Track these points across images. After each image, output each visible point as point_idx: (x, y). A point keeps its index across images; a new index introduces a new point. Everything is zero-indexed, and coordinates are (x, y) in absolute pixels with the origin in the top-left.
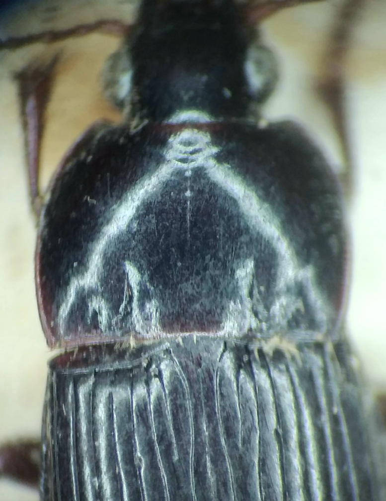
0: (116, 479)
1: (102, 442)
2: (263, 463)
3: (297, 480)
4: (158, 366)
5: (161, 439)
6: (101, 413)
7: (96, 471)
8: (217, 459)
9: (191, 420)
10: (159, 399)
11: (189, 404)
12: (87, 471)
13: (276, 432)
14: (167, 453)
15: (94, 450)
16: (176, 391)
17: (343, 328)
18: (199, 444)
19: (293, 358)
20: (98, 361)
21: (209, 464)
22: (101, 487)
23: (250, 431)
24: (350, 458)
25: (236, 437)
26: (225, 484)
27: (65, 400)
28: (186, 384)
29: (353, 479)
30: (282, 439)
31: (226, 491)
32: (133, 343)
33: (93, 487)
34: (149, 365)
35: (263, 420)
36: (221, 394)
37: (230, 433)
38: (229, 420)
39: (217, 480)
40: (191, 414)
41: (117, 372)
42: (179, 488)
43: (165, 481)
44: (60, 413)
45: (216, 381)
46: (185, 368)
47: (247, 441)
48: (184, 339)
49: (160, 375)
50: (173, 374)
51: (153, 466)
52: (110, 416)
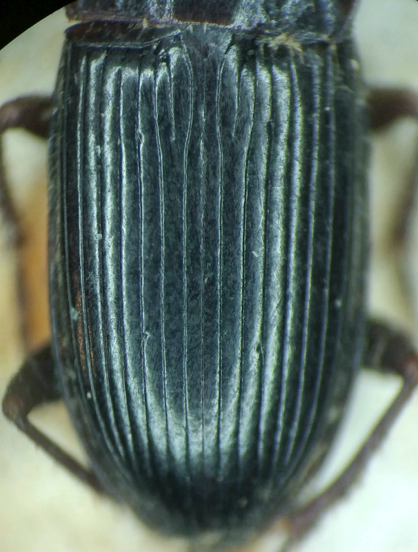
0: (117, 149)
1: (108, 115)
2: (252, 152)
3: (280, 170)
4: (167, 51)
5: (161, 120)
6: (110, 88)
7: (100, 141)
8: (210, 145)
9: (191, 106)
10: (164, 82)
11: (191, 90)
12: (92, 138)
13: (269, 125)
14: (166, 133)
15: (100, 121)
16: (180, 77)
17: (348, 32)
18: (196, 129)
19: (296, 57)
20: (111, 38)
21: (202, 148)
22: (102, 155)
23: (244, 122)
24: (333, 154)
25: (230, 126)
26: (214, 168)
27: (78, 70)
28: (191, 71)
29: (333, 172)
30: (273, 131)
31: (214, 174)
32: (145, 25)
33: (96, 154)
34: (159, 48)
35: (258, 113)
36: (223, 85)
37: (226, 123)
38: (227, 109)
39: (208, 163)
40: (192, 100)
41: (128, 51)
42: (173, 166)
43: (161, 158)
44: (72, 82)
45: (220, 72)
46: (192, 56)
47: (240, 132)
48: (195, 27)
49: (167, 60)
50: (180, 60)
51: (151, 144)
52: (117, 92)
